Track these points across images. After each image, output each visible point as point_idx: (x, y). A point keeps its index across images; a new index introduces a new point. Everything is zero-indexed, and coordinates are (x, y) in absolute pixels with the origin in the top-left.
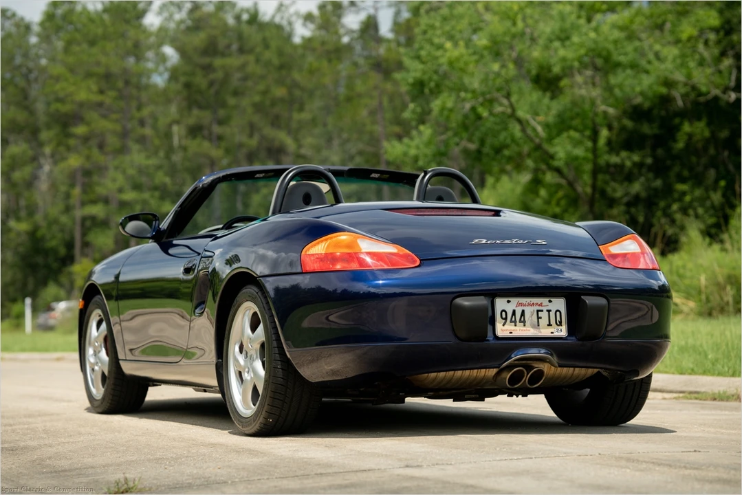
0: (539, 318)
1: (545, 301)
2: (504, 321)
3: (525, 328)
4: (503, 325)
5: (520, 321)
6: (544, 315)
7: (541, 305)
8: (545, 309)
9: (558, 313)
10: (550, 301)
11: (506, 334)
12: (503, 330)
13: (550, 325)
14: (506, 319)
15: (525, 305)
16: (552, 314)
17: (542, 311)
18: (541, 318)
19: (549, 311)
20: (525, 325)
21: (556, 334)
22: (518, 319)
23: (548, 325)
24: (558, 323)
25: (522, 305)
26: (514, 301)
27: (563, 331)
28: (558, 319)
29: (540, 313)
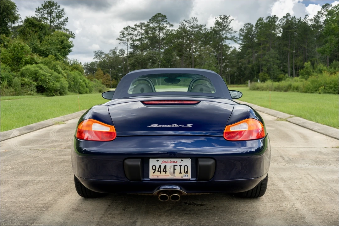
0: (174, 169)
1: (179, 160)
2: (154, 171)
3: (166, 174)
4: (154, 173)
5: (163, 171)
6: (178, 168)
7: (176, 162)
8: (178, 164)
9: (186, 167)
10: (182, 161)
11: (155, 178)
12: (153, 175)
13: (181, 173)
14: (155, 170)
15: (167, 163)
16: (183, 168)
17: (177, 166)
18: (176, 169)
19: (181, 166)
20: (166, 173)
21: (184, 178)
22: (162, 170)
23: (180, 173)
24: (186, 172)
25: (165, 162)
26: (161, 160)
27: (188, 176)
28: (186, 170)
29: (175, 167)
